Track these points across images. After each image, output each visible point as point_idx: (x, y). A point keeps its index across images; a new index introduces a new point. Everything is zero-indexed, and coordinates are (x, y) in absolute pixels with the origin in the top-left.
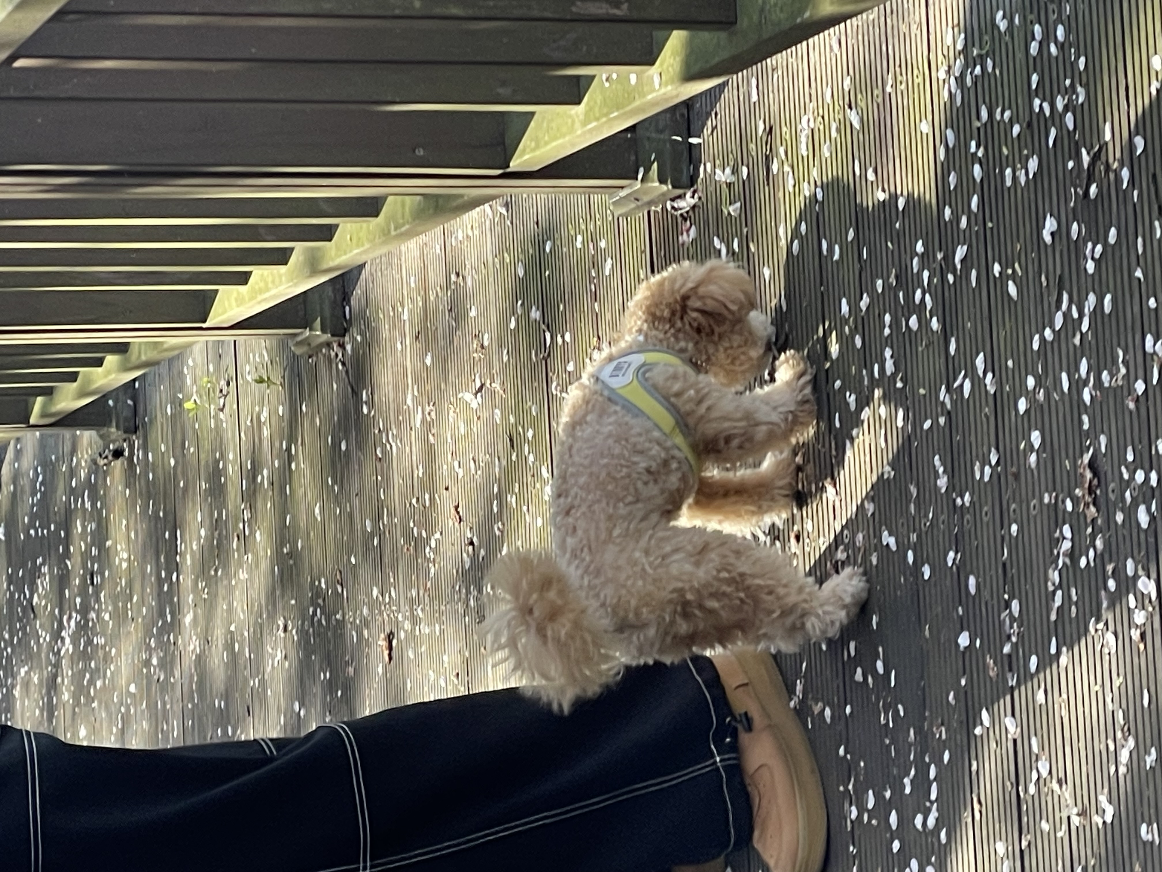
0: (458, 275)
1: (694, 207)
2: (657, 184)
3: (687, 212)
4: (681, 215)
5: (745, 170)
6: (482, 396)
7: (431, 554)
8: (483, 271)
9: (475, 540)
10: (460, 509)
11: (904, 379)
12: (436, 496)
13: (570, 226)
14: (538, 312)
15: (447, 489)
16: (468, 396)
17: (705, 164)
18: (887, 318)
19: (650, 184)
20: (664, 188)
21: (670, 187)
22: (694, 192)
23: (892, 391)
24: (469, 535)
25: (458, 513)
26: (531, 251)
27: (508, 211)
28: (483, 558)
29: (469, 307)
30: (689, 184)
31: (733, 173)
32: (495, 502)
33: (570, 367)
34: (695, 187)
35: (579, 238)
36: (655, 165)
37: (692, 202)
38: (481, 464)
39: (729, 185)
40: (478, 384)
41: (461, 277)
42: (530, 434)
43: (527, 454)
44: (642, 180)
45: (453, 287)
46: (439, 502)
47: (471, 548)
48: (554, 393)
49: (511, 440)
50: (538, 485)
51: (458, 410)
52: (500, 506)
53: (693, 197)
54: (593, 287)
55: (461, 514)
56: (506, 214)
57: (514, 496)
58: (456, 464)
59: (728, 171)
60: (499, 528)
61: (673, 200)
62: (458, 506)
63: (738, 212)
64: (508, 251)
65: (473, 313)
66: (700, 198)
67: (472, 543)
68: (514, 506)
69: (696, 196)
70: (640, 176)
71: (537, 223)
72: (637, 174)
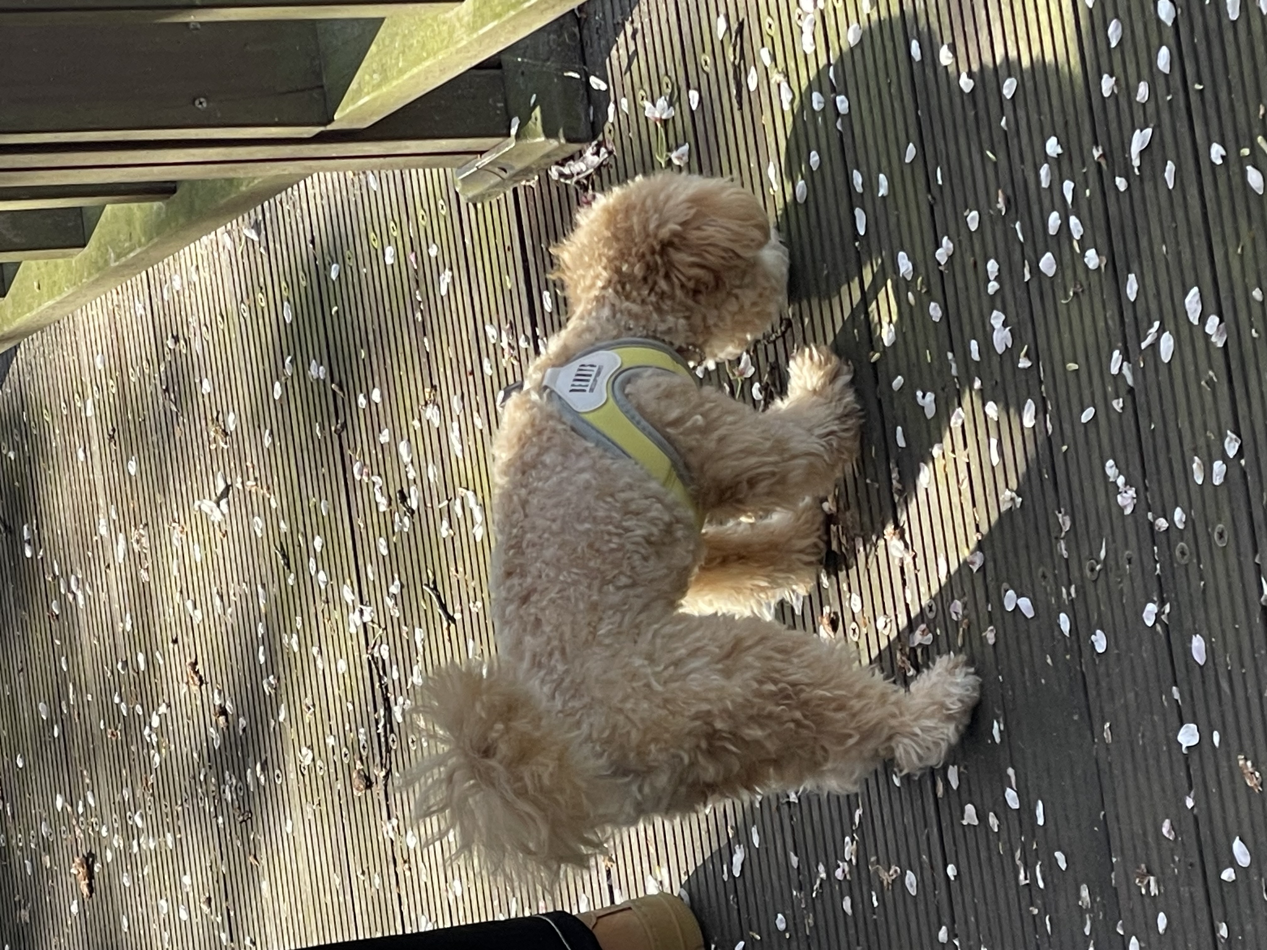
0: (176, 339)
1: (598, 169)
2: (542, 139)
3: (587, 178)
4: (578, 182)
5: (694, 95)
6: (228, 503)
7: (154, 736)
8: (221, 327)
9: (229, 706)
10: (199, 667)
11: (1033, 354)
12: (157, 654)
13: (372, 235)
14: (321, 368)
15: (175, 641)
16: (208, 505)
17: (616, 102)
18: (992, 266)
19: (530, 141)
20: (554, 143)
21: (563, 141)
22: (599, 146)
23: (1009, 376)
24: (218, 702)
25: (197, 673)
26: (303, 283)
27: (259, 234)
28: (244, 730)
29: (197, 381)
30: (591, 134)
31: (671, 104)
32: (261, 648)
33: (385, 437)
34: (600, 138)
35: (390, 251)
36: (537, 112)
37: (596, 160)
38: (232, 598)
39: (665, 122)
40: (221, 486)
41: (182, 342)
42: (318, 542)
43: (313, 573)
44: (518, 136)
45: (168, 358)
46: (161, 662)
47: (222, 719)
48: (358, 477)
49: (285, 556)
50: (336, 615)
51: (187, 529)
52: (271, 653)
53: (597, 153)
54: (418, 315)
55: (201, 673)
56: (256, 239)
57: (295, 636)
58: (189, 604)
59: (662, 102)
60: (269, 684)
61: (562, 163)
62: (196, 663)
63: (686, 158)
64: (263, 289)
65: (207, 387)
66: (610, 153)
67: (223, 712)
68: (296, 649)
69: (603, 150)
70: (513, 131)
71: (313, 242)
72: (509, 128)
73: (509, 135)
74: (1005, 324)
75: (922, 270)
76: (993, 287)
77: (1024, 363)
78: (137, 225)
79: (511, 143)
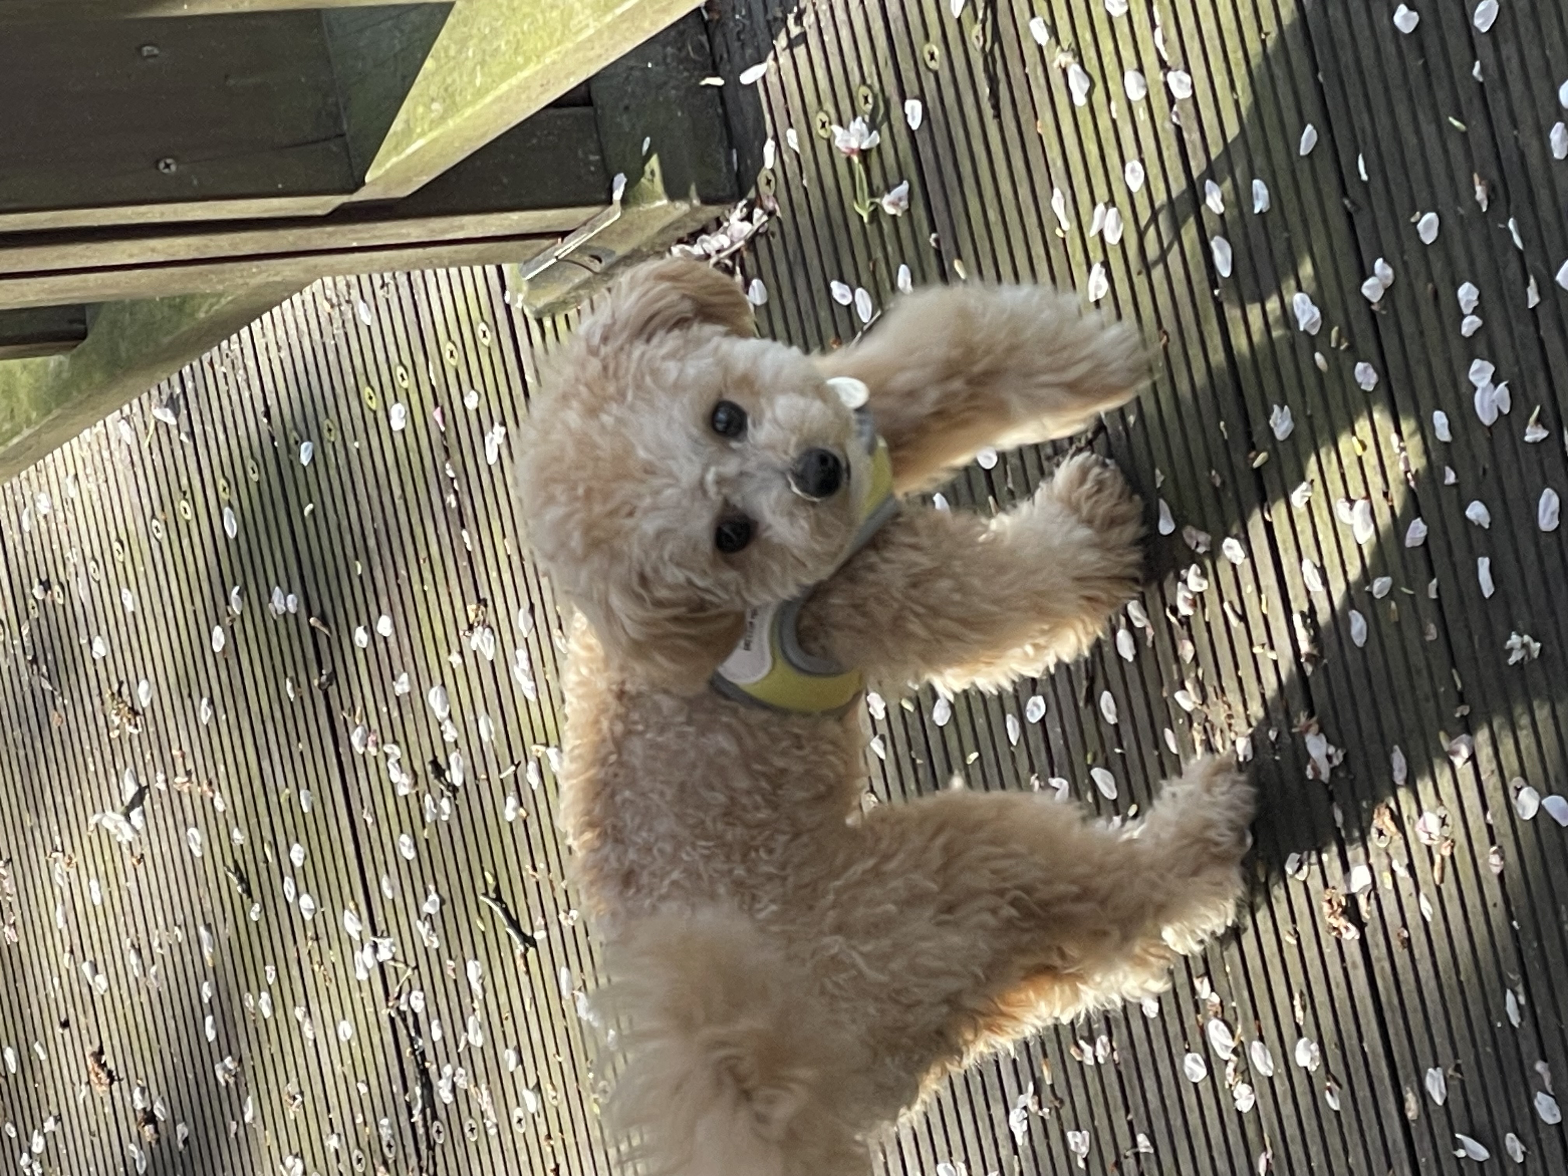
0: (47, 586)
1: (751, 242)
2: (665, 202)
3: (732, 257)
4: (717, 264)
5: (914, 108)
6: (144, 813)
7: (36, 1166)
8: (119, 558)
9: (159, 1110)
10: (107, 1057)
11: (1550, 419)
12: (37, 1047)
13: (366, 391)
14: (290, 597)
15: (65, 1024)
16: (112, 820)
17: (776, 138)
18: (1467, 293)
19: (645, 207)
20: (682, 207)
21: (696, 202)
22: (751, 206)
24: (139, 1106)
25: (103, 1066)
26: (255, 477)
27: (177, 415)
28: (186, 1141)
29: (84, 641)
30: (736, 188)
31: (873, 126)
32: (209, 1020)
33: (402, 686)
34: (752, 194)
35: (398, 412)
36: (654, 162)
37: (747, 228)
38: (157, 951)
39: (864, 154)
40: (130, 790)
41: (57, 588)
42: (297, 853)
43: (290, 899)
44: (624, 201)
46: (43, 1057)
47: (149, 1130)
48: (359, 749)
49: (243, 880)
50: (333, 956)
51: (78, 858)
52: (225, 1024)
53: (749, 218)
54: (451, 499)
55: (111, 1065)
56: (172, 421)
57: (265, 995)
58: (86, 968)
59: (858, 126)
60: (226, 1070)
61: (692, 238)
62: (101, 1052)
63: (904, 204)
64: (188, 494)
65: (100, 648)
66: (771, 214)
67: (150, 1118)
68: (267, 1012)
69: (757, 212)
70: (617, 195)
71: (267, 414)
72: (611, 191)
73: (610, 202)
74: (1496, 380)
75: (1337, 314)
76: (1470, 325)
77: (1534, 434)
78: (23, 395)
79: (615, 212)
